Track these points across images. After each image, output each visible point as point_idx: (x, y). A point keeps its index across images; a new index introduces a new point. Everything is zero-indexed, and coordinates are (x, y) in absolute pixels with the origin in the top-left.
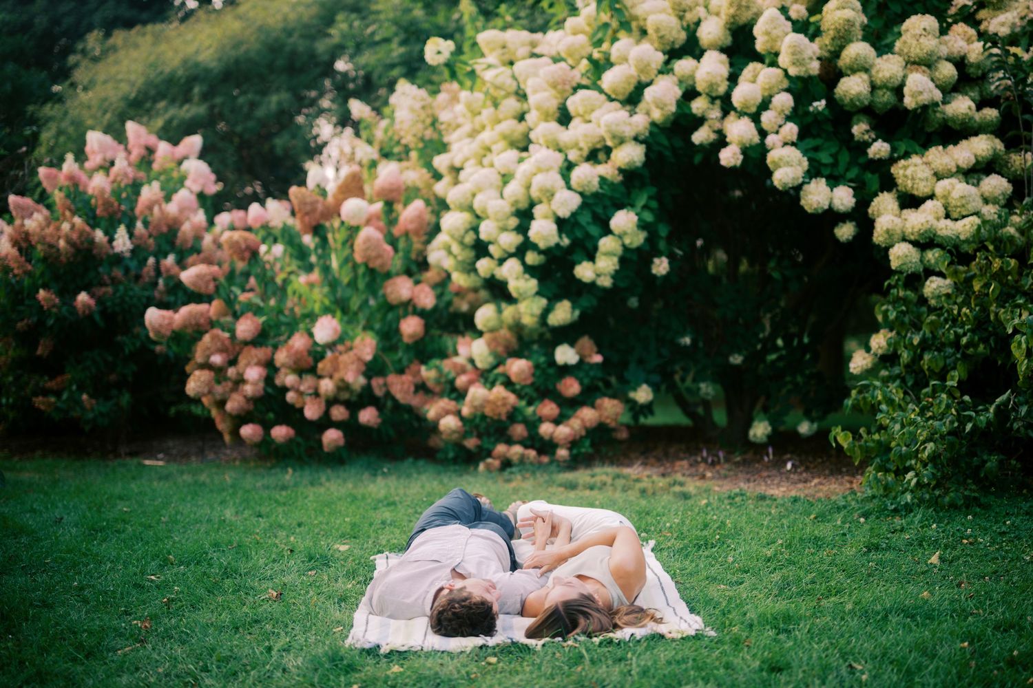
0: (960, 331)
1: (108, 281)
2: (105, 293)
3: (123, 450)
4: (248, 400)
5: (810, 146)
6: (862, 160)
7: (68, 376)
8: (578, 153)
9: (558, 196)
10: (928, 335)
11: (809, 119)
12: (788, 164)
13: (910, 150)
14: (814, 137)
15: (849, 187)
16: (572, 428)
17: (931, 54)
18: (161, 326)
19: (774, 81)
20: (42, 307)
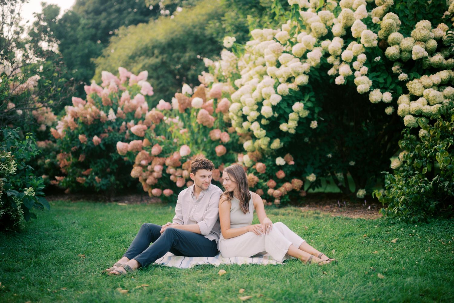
0: (427, 151)
1: (107, 131)
2: (105, 136)
3: (112, 199)
4: (155, 179)
5: (374, 75)
6: (396, 81)
7: (91, 170)
8: (283, 79)
9: (271, 97)
10: (417, 152)
11: (375, 64)
12: (363, 83)
13: (415, 77)
14: (377, 72)
15: (390, 92)
16: (281, 191)
17: (425, 37)
18: (123, 149)
19: (358, 49)
20: (80, 142)
